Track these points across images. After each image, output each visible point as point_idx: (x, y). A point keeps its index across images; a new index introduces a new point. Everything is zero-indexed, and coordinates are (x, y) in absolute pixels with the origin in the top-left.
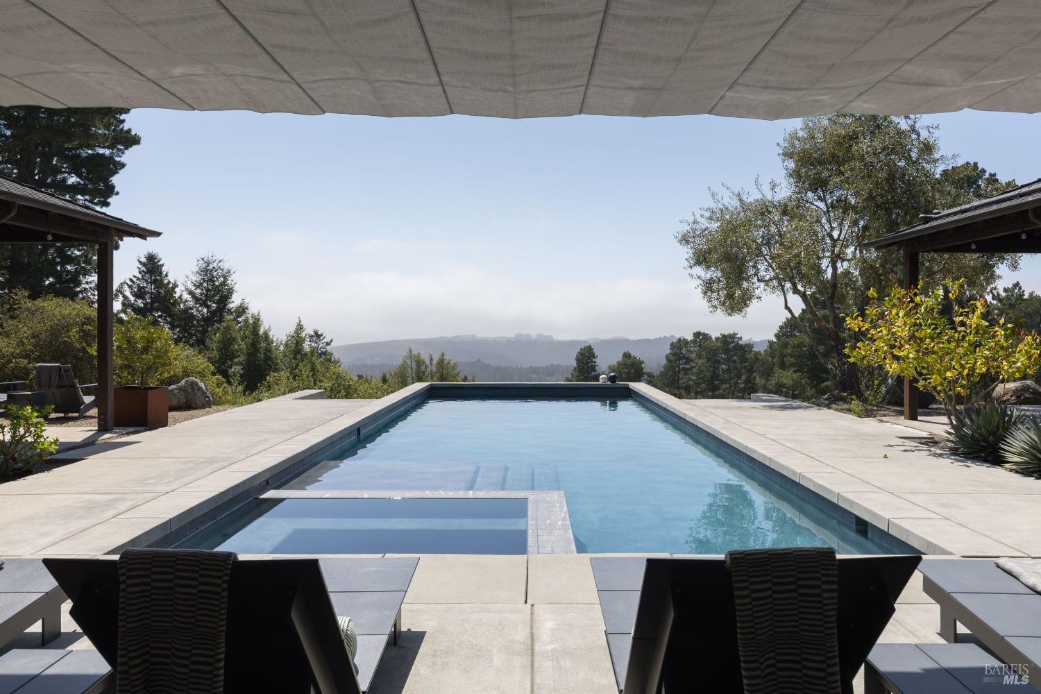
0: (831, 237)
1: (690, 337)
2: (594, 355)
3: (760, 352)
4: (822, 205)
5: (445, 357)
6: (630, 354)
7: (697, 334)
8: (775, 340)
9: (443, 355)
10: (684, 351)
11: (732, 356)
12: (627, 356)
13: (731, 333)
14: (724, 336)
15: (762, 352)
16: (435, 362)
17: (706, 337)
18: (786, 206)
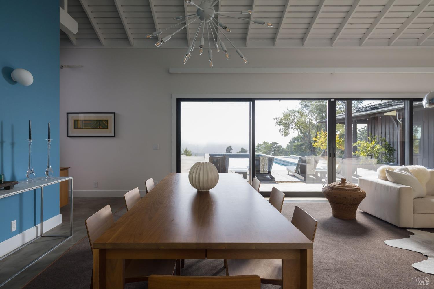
0: (309, 118)
1: (262, 143)
2: (232, 149)
3: (284, 148)
4: (307, 111)
5: (187, 149)
6: (243, 148)
7: (264, 142)
8: (289, 144)
9: (187, 148)
10: (260, 147)
11: (275, 149)
12: (242, 149)
13: (275, 142)
14: (273, 143)
15: (285, 148)
16: (184, 151)
17: (267, 143)
18: (299, 111)
